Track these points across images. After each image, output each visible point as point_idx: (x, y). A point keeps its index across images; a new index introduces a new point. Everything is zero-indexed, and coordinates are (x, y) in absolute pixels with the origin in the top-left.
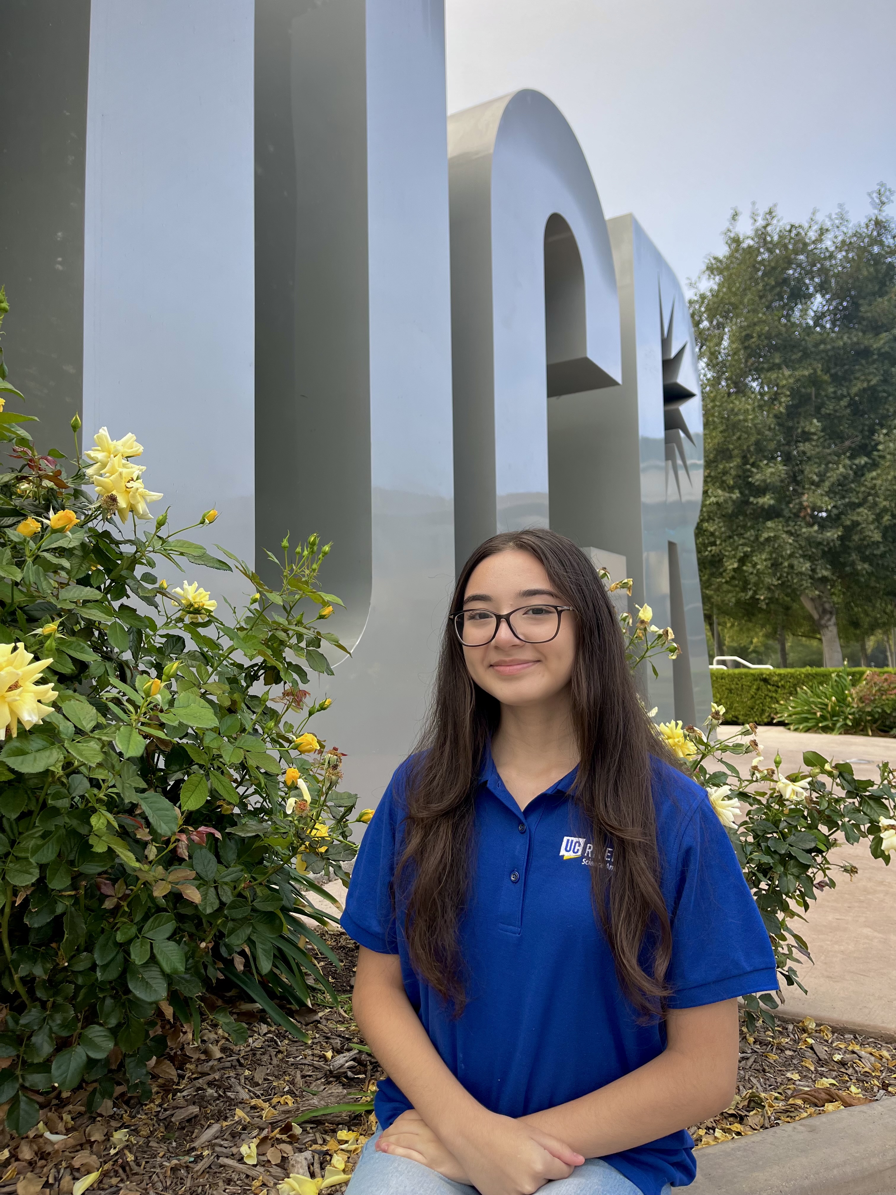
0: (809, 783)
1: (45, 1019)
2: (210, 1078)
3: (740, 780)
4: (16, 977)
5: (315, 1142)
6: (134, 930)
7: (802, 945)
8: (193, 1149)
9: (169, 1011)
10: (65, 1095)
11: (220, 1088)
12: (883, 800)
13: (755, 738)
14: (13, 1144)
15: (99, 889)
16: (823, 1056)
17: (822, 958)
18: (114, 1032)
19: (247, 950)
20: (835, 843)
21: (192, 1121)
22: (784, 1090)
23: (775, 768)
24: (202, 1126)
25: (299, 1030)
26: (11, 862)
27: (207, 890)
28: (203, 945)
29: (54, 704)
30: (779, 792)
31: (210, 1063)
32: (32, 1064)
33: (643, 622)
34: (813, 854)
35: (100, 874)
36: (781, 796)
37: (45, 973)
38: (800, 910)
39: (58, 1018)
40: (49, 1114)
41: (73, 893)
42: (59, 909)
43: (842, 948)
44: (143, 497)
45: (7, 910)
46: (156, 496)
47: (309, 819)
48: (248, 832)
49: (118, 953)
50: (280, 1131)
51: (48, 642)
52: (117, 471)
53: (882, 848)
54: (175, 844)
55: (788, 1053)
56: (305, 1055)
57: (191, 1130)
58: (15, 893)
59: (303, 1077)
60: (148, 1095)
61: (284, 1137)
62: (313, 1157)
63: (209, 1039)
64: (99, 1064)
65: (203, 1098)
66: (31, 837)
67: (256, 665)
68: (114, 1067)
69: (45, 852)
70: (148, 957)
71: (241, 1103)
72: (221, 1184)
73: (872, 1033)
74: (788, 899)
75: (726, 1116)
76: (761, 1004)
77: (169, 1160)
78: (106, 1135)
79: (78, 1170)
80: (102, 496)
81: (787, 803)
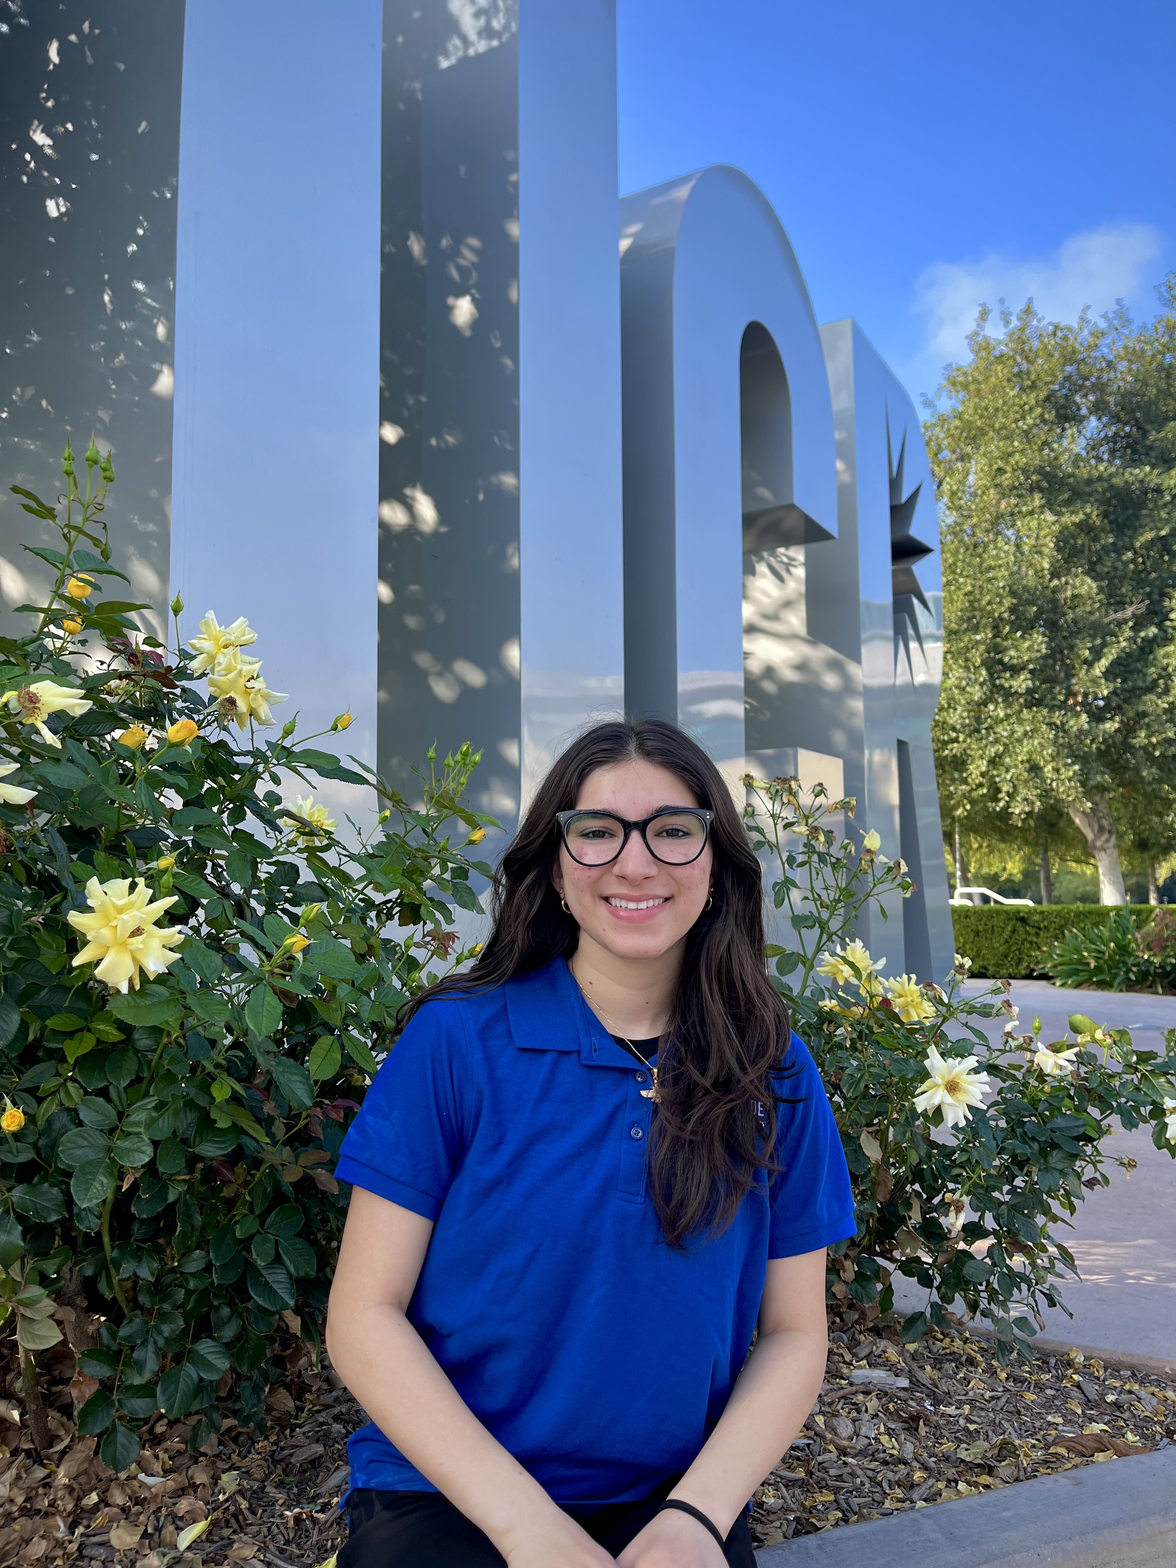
0: (1076, 1055)
1: (149, 1330)
2: (336, 1411)
3: (989, 1048)
4: (115, 1280)
6: (257, 1223)
7: (1067, 1257)
9: (295, 1324)
10: (160, 1428)
11: (348, 1423)
12: (1169, 1077)
13: (1008, 997)
14: (102, 1486)
16: (1093, 1396)
18: (230, 1348)
20: (1108, 1130)
21: (315, 1463)
22: (1044, 1436)
23: (1033, 1035)
24: (328, 1469)
26: (119, 1137)
29: (179, 950)
31: (334, 1394)
32: (132, 1386)
33: (868, 852)
34: (1081, 1143)
35: (219, 1155)
36: (1041, 1070)
37: (152, 1275)
38: (1065, 1214)
39: (166, 1329)
40: (142, 1452)
41: (187, 1177)
42: (172, 1197)
44: (266, 697)
46: (281, 696)
49: (237, 1251)
51: (165, 877)
52: (235, 669)
53: (1167, 1136)
54: (307, 1121)
55: (1049, 1392)
57: (314, 1472)
58: (122, 1176)
60: (261, 1429)
64: (208, 1390)
65: (327, 1434)
66: (142, 1108)
67: (390, 901)
68: (223, 1394)
69: (160, 1125)
70: (272, 1257)
73: (1155, 1368)
74: (1049, 1200)
75: (971, 1467)
76: (1016, 1331)
77: (289, 1509)
78: (212, 1478)
79: (181, 1518)
80: (216, 699)
81: (1048, 1079)
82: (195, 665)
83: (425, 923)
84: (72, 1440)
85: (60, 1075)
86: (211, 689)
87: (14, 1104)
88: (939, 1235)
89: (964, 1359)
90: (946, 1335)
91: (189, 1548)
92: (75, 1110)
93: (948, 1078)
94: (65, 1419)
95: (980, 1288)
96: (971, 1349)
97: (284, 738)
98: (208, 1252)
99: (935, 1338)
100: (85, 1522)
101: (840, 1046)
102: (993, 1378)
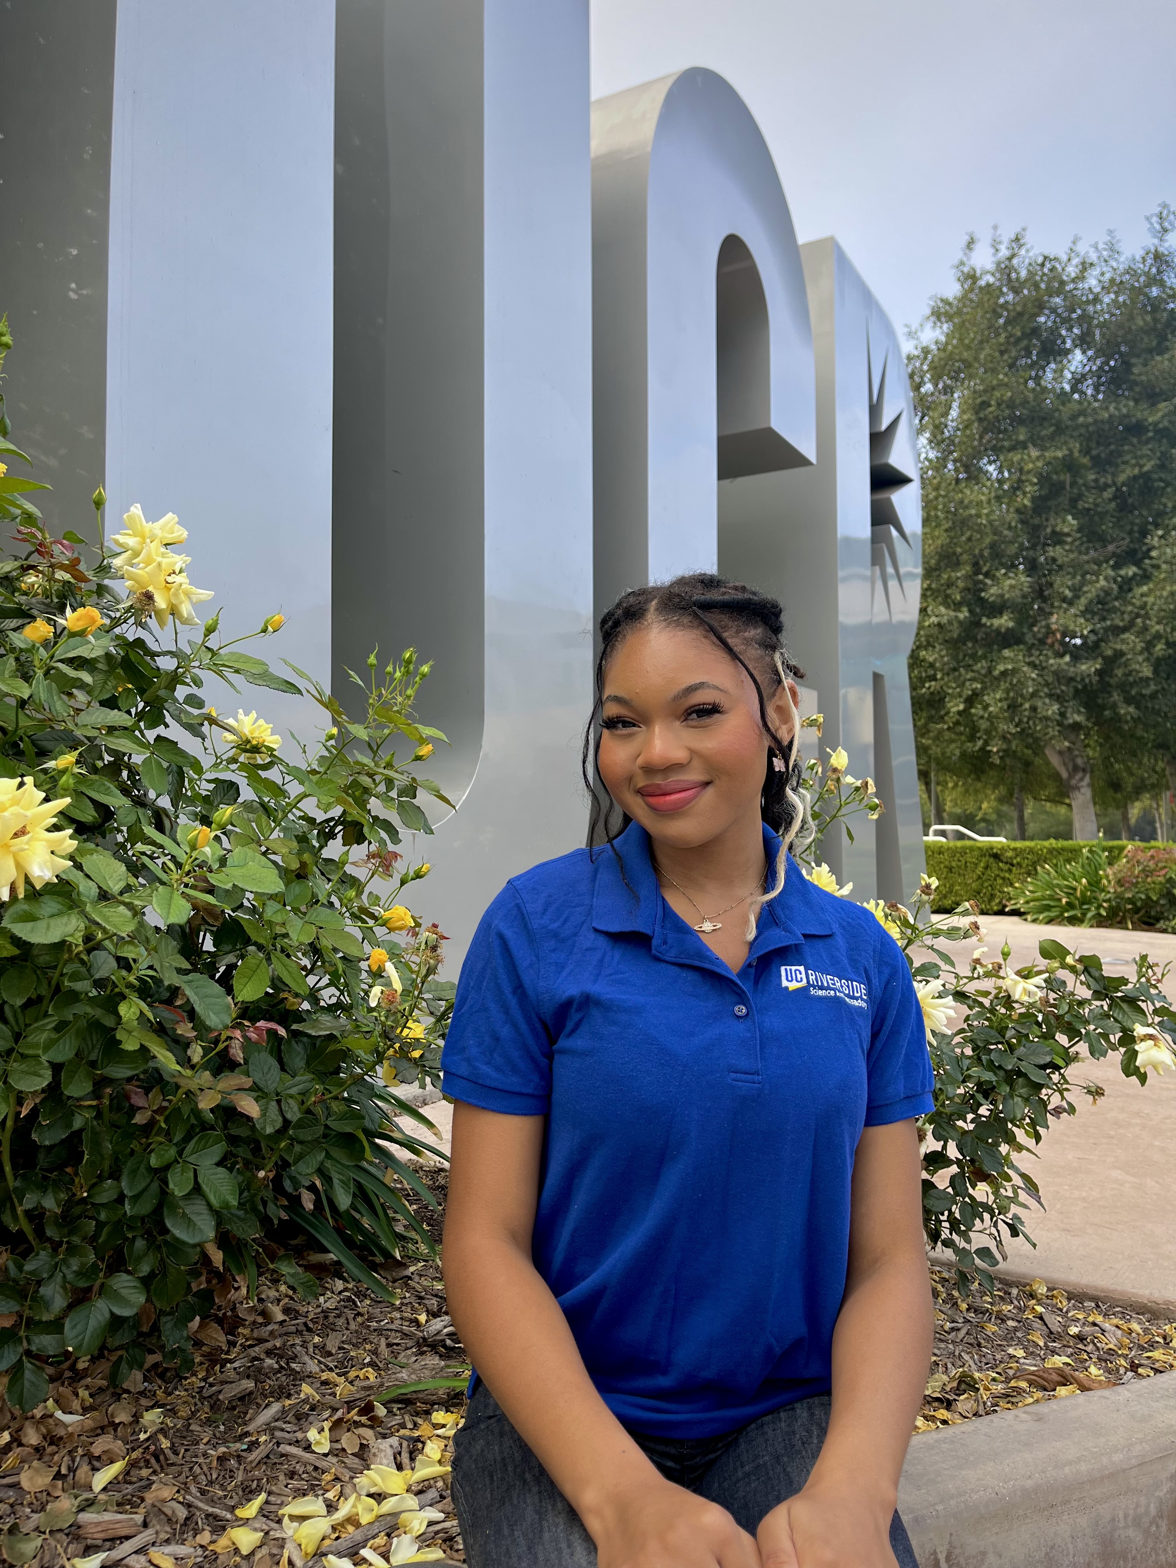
0: (1045, 981)
1: (57, 1264)
2: (269, 1345)
3: (957, 976)
4: (20, 1210)
5: (403, 1426)
6: (173, 1152)
7: (1031, 1186)
8: (247, 1434)
9: (217, 1257)
10: (81, 1365)
11: (282, 1357)
12: (1140, 1003)
14: (15, 1425)
15: (128, 1098)
16: (1056, 1328)
17: (1058, 1206)
18: (146, 1282)
19: (318, 1183)
20: (1076, 1058)
21: (245, 1398)
22: (1004, 1370)
23: (1002, 962)
24: (258, 1405)
25: (384, 1288)
26: (15, 1061)
27: (267, 1104)
28: (262, 1174)
29: (71, 858)
31: (270, 1328)
32: (40, 1322)
33: (835, 771)
34: (1048, 1071)
35: (129, 1080)
36: (1009, 996)
37: (59, 1206)
38: (1030, 1143)
39: (75, 1264)
40: (61, 1389)
41: (94, 1103)
42: (78, 1123)
43: (1084, 1194)
44: (187, 593)
45: (9, 1123)
46: (205, 594)
47: (399, 1015)
48: (321, 1029)
49: (152, 1181)
50: (359, 1411)
51: (64, 778)
53: (1137, 1063)
54: (226, 1044)
55: (1011, 1323)
56: (391, 1318)
57: (243, 1409)
58: (20, 1102)
59: (389, 1345)
60: (188, 1364)
61: (364, 1419)
62: (401, 1445)
63: (268, 1297)
64: (126, 1326)
65: (259, 1370)
66: (41, 1029)
67: (332, 819)
68: (145, 1329)
69: (61, 1047)
70: (191, 1187)
71: (309, 1377)
72: (282, 1477)
73: (1119, 1300)
74: (1015, 1129)
75: (930, 1400)
76: (977, 1261)
77: (215, 1447)
78: (134, 1416)
79: (98, 1458)
80: (134, 593)
81: (1016, 1005)
91: (104, 1489)
95: (942, 1218)
97: (206, 637)
98: (120, 1182)
102: (953, 1309)
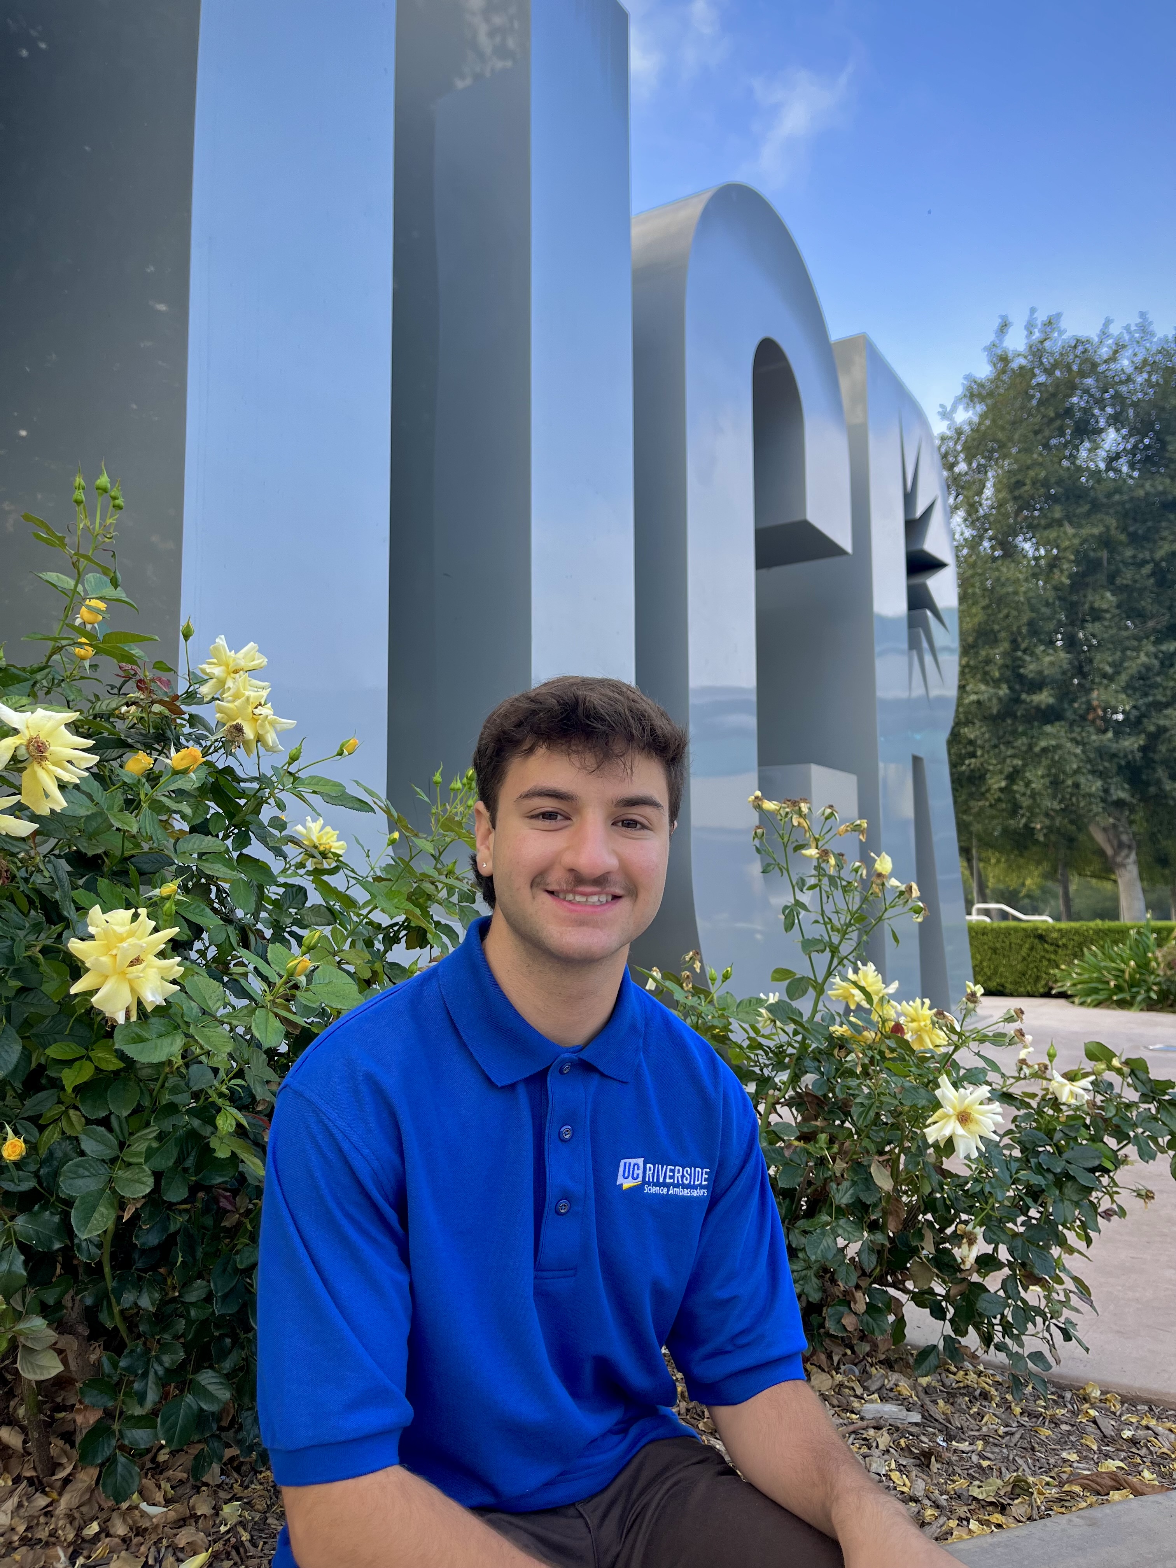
0: (1092, 1083)
1: (149, 1360)
3: (1003, 1075)
4: (116, 1310)
7: (1084, 1290)
10: (162, 1457)
13: (1022, 1026)
14: (103, 1515)
15: (217, 1202)
16: (1109, 1432)
17: (1112, 1307)
18: (231, 1378)
20: (1125, 1161)
22: (1058, 1473)
23: (1048, 1063)
26: (119, 1168)
29: (178, 982)
30: (1053, 1093)
32: (132, 1416)
33: (880, 875)
34: (1097, 1174)
35: (221, 1185)
36: (1056, 1098)
37: (153, 1304)
38: (1081, 1245)
39: (167, 1359)
40: (144, 1481)
41: (189, 1207)
43: (1137, 1295)
44: (272, 724)
45: (112, 1227)
46: (288, 723)
49: (238, 1281)
51: (167, 905)
52: (243, 695)
55: (1064, 1427)
58: (123, 1206)
66: (144, 1138)
67: (396, 924)
68: (225, 1423)
69: (162, 1157)
73: (1172, 1403)
74: (1065, 1231)
75: (984, 1505)
76: (1030, 1365)
78: (214, 1508)
79: (182, 1550)
80: (224, 725)
81: (1064, 1108)
82: (205, 690)
83: (432, 947)
84: (75, 1468)
85: (62, 1103)
86: (218, 715)
87: (16, 1133)
88: (952, 1267)
89: (977, 1393)
90: (959, 1368)
92: (77, 1138)
93: (958, 1109)
94: (68, 1447)
95: (994, 1321)
96: (985, 1383)
97: (290, 764)
98: (209, 1281)
99: (948, 1371)
100: (85, 1553)
101: (851, 1073)
102: (1007, 1413)
